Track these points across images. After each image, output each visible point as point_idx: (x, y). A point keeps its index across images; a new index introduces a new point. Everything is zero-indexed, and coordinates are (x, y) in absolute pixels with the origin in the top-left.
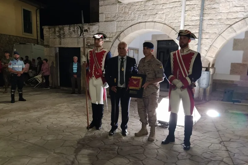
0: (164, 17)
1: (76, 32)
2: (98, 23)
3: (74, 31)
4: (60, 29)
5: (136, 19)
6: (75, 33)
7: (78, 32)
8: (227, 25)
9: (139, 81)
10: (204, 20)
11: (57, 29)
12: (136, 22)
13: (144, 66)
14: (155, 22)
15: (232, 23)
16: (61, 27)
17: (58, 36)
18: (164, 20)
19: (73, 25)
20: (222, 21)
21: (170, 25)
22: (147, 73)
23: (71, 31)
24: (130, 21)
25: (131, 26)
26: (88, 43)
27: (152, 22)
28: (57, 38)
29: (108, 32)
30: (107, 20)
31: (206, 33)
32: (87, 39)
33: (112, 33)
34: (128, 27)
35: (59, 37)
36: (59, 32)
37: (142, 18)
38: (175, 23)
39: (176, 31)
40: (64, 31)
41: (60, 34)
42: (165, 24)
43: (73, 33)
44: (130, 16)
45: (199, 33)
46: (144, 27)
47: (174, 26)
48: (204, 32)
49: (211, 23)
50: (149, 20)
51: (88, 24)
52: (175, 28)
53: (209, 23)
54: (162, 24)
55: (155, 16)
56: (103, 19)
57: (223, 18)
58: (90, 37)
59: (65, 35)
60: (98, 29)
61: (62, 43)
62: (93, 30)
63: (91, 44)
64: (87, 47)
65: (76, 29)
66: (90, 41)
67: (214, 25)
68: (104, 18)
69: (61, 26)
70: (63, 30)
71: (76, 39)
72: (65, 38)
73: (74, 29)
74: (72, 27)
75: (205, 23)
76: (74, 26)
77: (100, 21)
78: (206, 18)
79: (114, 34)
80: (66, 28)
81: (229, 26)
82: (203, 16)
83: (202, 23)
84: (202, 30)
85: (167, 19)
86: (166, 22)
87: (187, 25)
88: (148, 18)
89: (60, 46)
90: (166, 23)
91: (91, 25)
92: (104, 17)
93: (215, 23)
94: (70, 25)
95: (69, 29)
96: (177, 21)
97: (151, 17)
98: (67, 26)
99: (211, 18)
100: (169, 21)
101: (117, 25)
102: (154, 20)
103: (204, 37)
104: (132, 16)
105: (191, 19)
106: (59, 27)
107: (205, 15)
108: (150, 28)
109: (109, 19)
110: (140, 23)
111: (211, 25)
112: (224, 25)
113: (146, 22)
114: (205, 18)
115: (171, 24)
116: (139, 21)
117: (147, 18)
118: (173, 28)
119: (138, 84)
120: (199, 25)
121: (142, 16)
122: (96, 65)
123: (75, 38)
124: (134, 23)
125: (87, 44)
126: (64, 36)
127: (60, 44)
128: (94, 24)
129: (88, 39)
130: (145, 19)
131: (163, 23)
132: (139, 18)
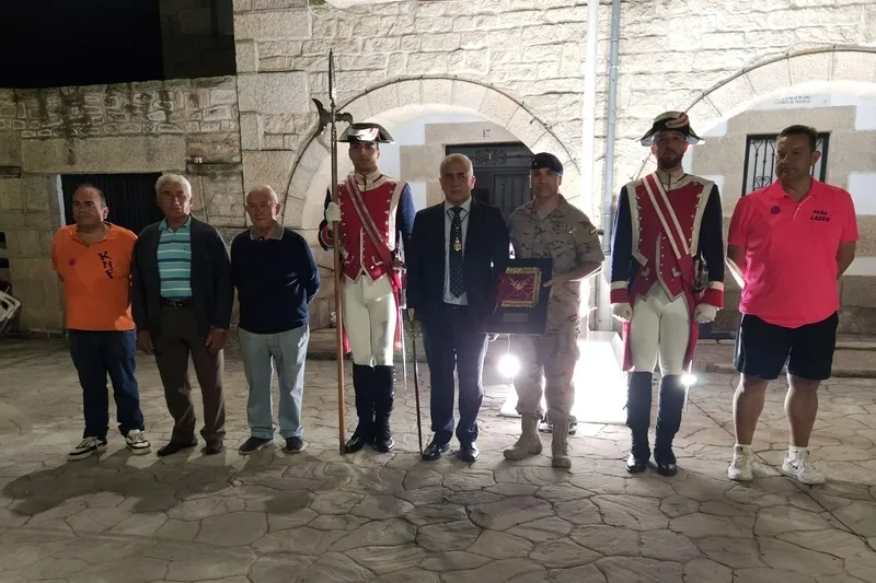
0: (487, 60)
1: (138, 111)
2: (232, 77)
3: (130, 108)
4: (67, 102)
5: (386, 65)
6: (135, 115)
7: (147, 113)
8: (693, 91)
9: (533, 280)
10: (621, 74)
11: (53, 101)
12: (385, 79)
13: (541, 231)
14: (455, 78)
15: (708, 87)
16: (72, 91)
17: (59, 129)
18: (487, 71)
19: (124, 84)
20: (677, 80)
21: (508, 92)
22: (554, 254)
23: (117, 106)
24: (364, 73)
25: (367, 92)
26: (193, 156)
27: (445, 77)
28: (53, 137)
29: (275, 112)
30: (271, 68)
31: (629, 118)
32: (188, 141)
33: (293, 115)
34: (356, 94)
35: (66, 132)
36: (62, 112)
37: (405, 62)
38: (526, 84)
39: (532, 111)
40: (84, 109)
41: (68, 123)
42: (490, 87)
43: (127, 116)
44: (358, 54)
45: (605, 118)
46: (416, 96)
47: (522, 93)
48: (621, 115)
49: (643, 85)
50: (434, 72)
51: (188, 80)
52: (527, 102)
53: (638, 87)
54: (482, 87)
55: (455, 58)
56: (254, 64)
57: (678, 68)
58: (203, 130)
59: (89, 126)
60: (233, 101)
61: (78, 159)
62: (213, 102)
63: (210, 158)
64: (190, 169)
65: (136, 101)
66: (205, 148)
67: (653, 91)
68: (257, 60)
69: (68, 91)
70: (80, 107)
71: (141, 138)
72: (92, 136)
73: (130, 99)
74: (119, 94)
75: (624, 86)
76: (130, 88)
77: (238, 69)
78: (627, 67)
79: (301, 122)
80: (95, 97)
81: (699, 94)
82: (618, 63)
83: (616, 84)
84: (616, 109)
85: (499, 67)
86: (495, 80)
87: (565, 93)
88: (430, 63)
89: (69, 170)
90: (496, 85)
91: (200, 85)
92: (257, 56)
93: (655, 85)
94: (112, 86)
95: (108, 101)
96: (534, 78)
97: (439, 59)
98: (98, 91)
99: (643, 70)
100: (507, 78)
101: (311, 85)
102: (452, 73)
103: (624, 135)
104: (370, 53)
105: (578, 71)
106: (61, 94)
107: (624, 58)
108: (437, 102)
109: (277, 64)
110: (400, 80)
111: (644, 91)
112: (686, 92)
113: (421, 78)
114: (622, 69)
115: (514, 87)
116: (397, 73)
117: (425, 64)
118: (520, 101)
119: (528, 289)
120: (606, 92)
121: (405, 57)
122: (370, 233)
123: (137, 135)
124: (376, 83)
125: (189, 159)
126: (87, 129)
127: (71, 161)
128: (217, 83)
129: (193, 141)
130: (418, 69)
131: (484, 82)
132: (393, 62)
